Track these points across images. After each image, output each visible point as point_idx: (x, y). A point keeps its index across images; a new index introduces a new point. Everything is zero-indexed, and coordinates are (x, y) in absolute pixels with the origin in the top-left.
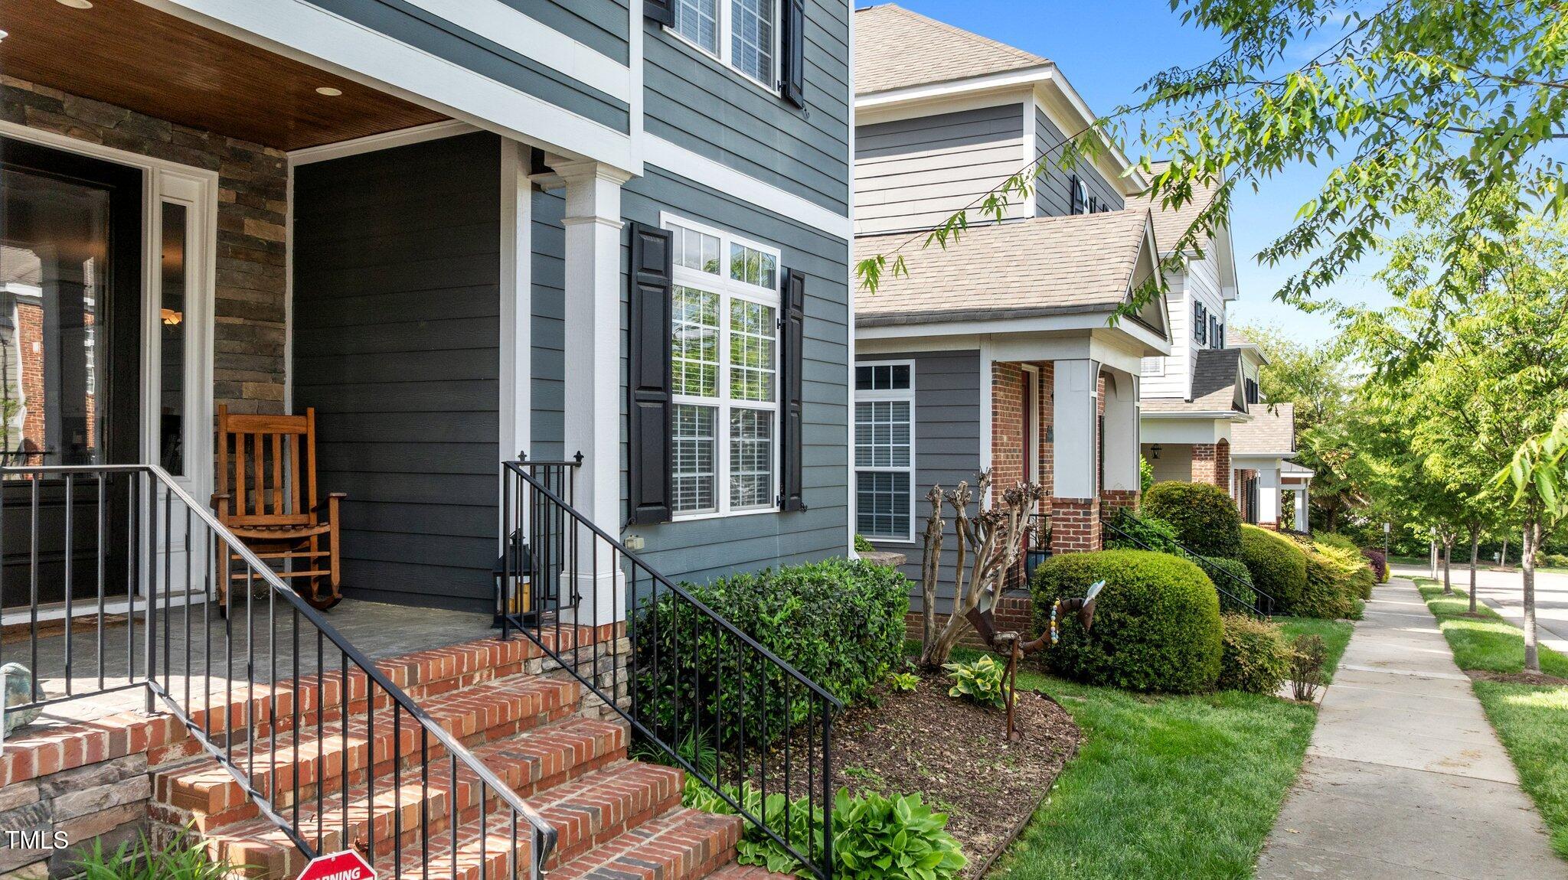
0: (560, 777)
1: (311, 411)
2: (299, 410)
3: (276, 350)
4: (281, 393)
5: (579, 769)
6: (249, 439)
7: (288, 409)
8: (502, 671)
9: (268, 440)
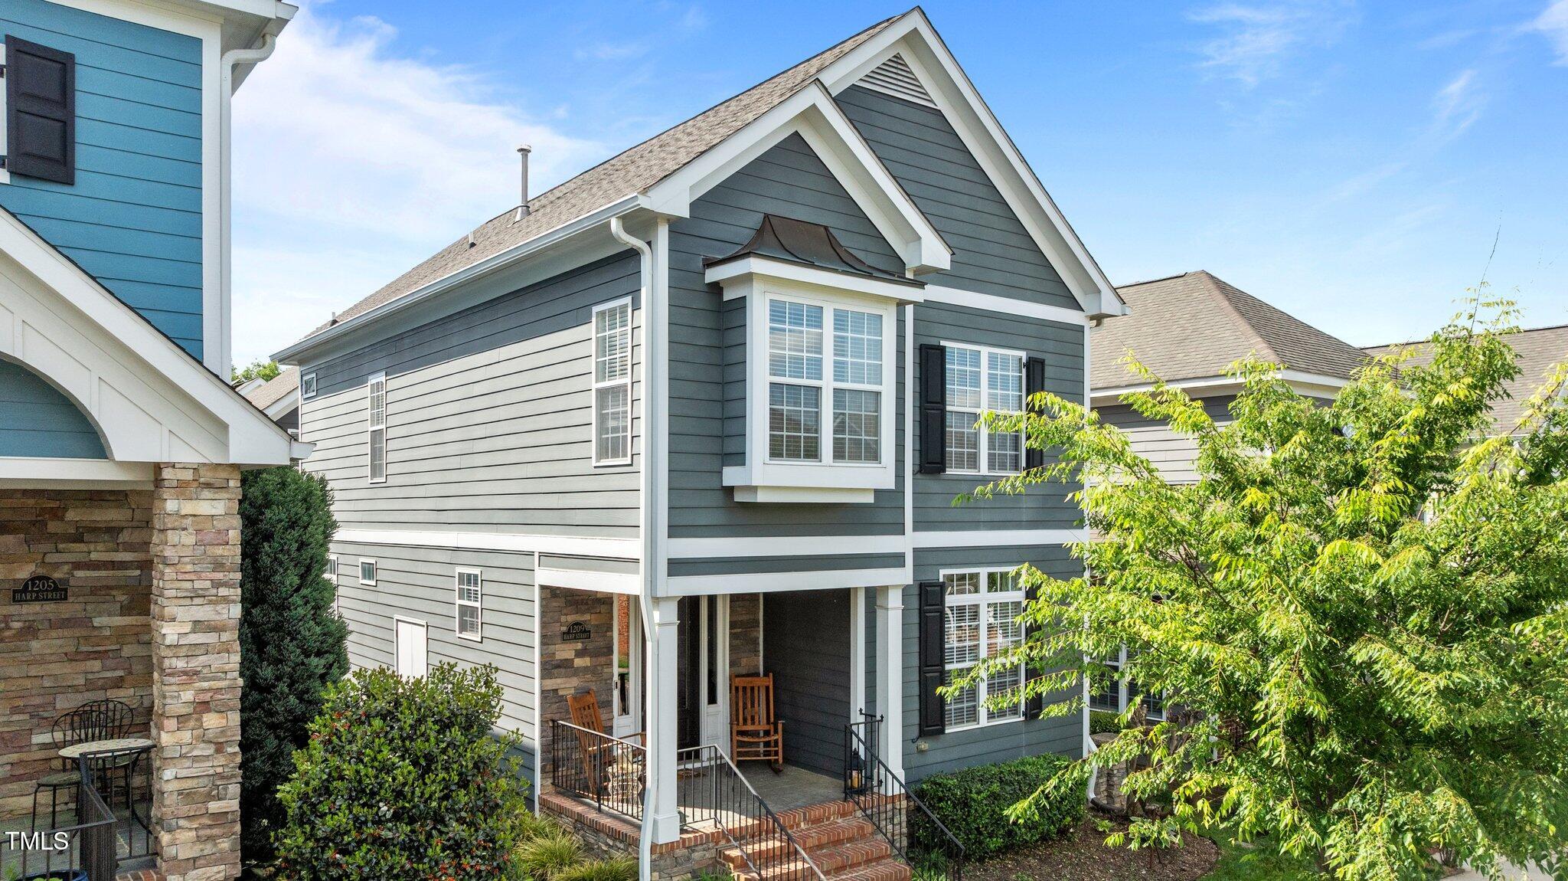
0: (859, 864)
1: (771, 674)
2: (766, 674)
3: (755, 642)
4: (758, 661)
5: (868, 861)
6: (744, 688)
7: (762, 674)
8: (843, 815)
9: (752, 689)
